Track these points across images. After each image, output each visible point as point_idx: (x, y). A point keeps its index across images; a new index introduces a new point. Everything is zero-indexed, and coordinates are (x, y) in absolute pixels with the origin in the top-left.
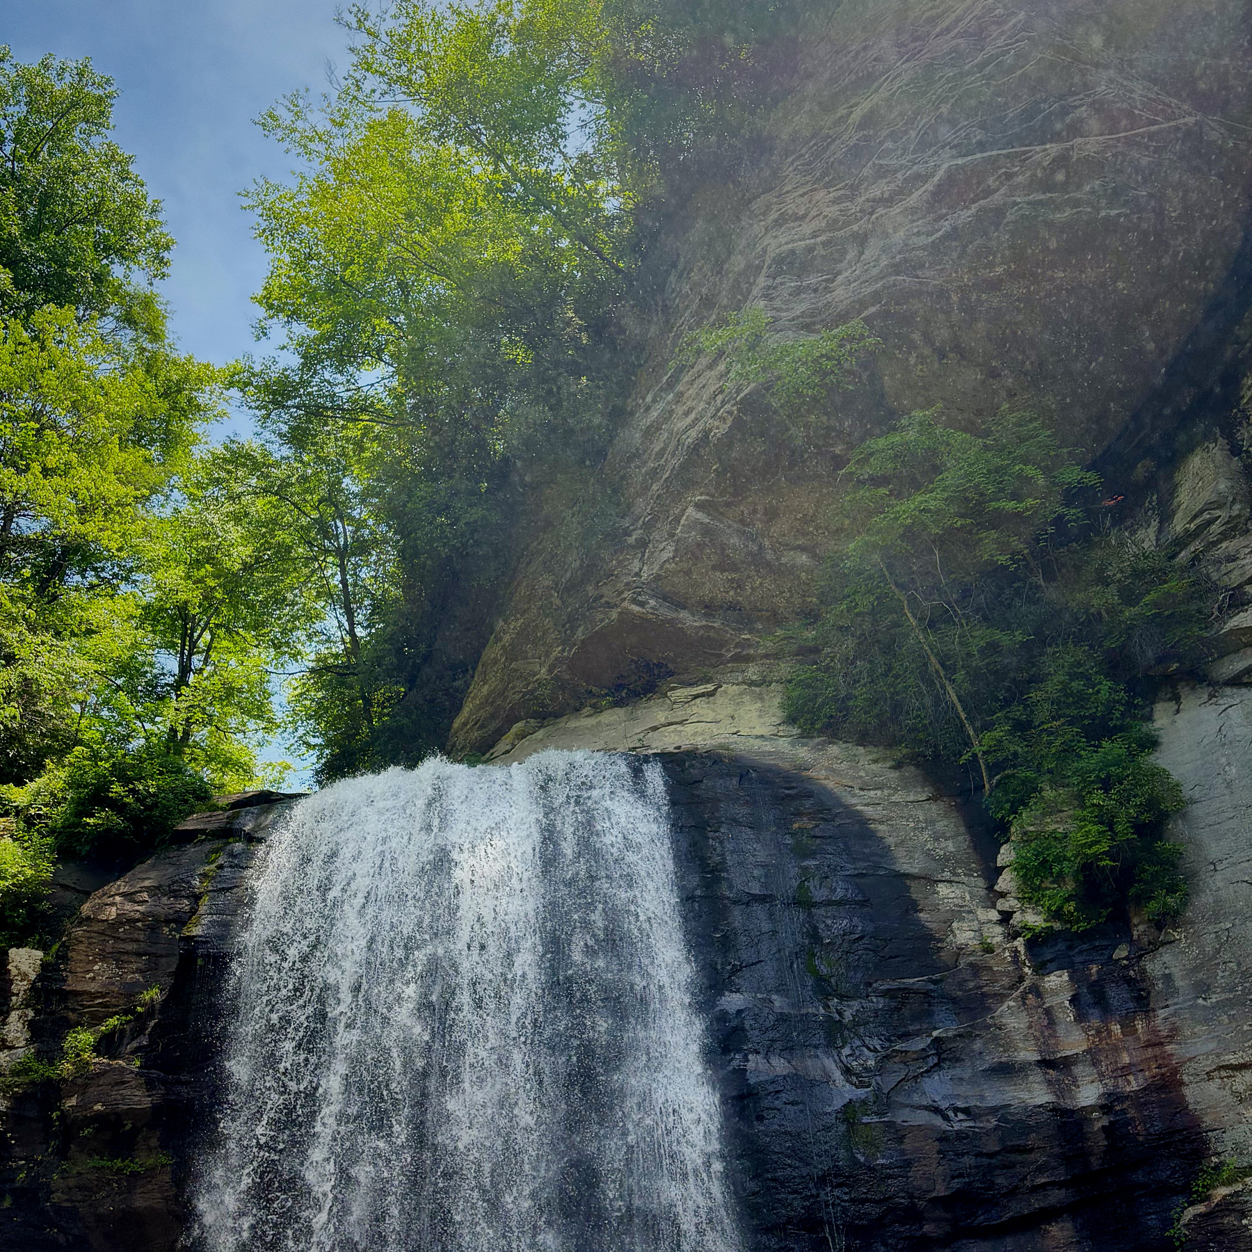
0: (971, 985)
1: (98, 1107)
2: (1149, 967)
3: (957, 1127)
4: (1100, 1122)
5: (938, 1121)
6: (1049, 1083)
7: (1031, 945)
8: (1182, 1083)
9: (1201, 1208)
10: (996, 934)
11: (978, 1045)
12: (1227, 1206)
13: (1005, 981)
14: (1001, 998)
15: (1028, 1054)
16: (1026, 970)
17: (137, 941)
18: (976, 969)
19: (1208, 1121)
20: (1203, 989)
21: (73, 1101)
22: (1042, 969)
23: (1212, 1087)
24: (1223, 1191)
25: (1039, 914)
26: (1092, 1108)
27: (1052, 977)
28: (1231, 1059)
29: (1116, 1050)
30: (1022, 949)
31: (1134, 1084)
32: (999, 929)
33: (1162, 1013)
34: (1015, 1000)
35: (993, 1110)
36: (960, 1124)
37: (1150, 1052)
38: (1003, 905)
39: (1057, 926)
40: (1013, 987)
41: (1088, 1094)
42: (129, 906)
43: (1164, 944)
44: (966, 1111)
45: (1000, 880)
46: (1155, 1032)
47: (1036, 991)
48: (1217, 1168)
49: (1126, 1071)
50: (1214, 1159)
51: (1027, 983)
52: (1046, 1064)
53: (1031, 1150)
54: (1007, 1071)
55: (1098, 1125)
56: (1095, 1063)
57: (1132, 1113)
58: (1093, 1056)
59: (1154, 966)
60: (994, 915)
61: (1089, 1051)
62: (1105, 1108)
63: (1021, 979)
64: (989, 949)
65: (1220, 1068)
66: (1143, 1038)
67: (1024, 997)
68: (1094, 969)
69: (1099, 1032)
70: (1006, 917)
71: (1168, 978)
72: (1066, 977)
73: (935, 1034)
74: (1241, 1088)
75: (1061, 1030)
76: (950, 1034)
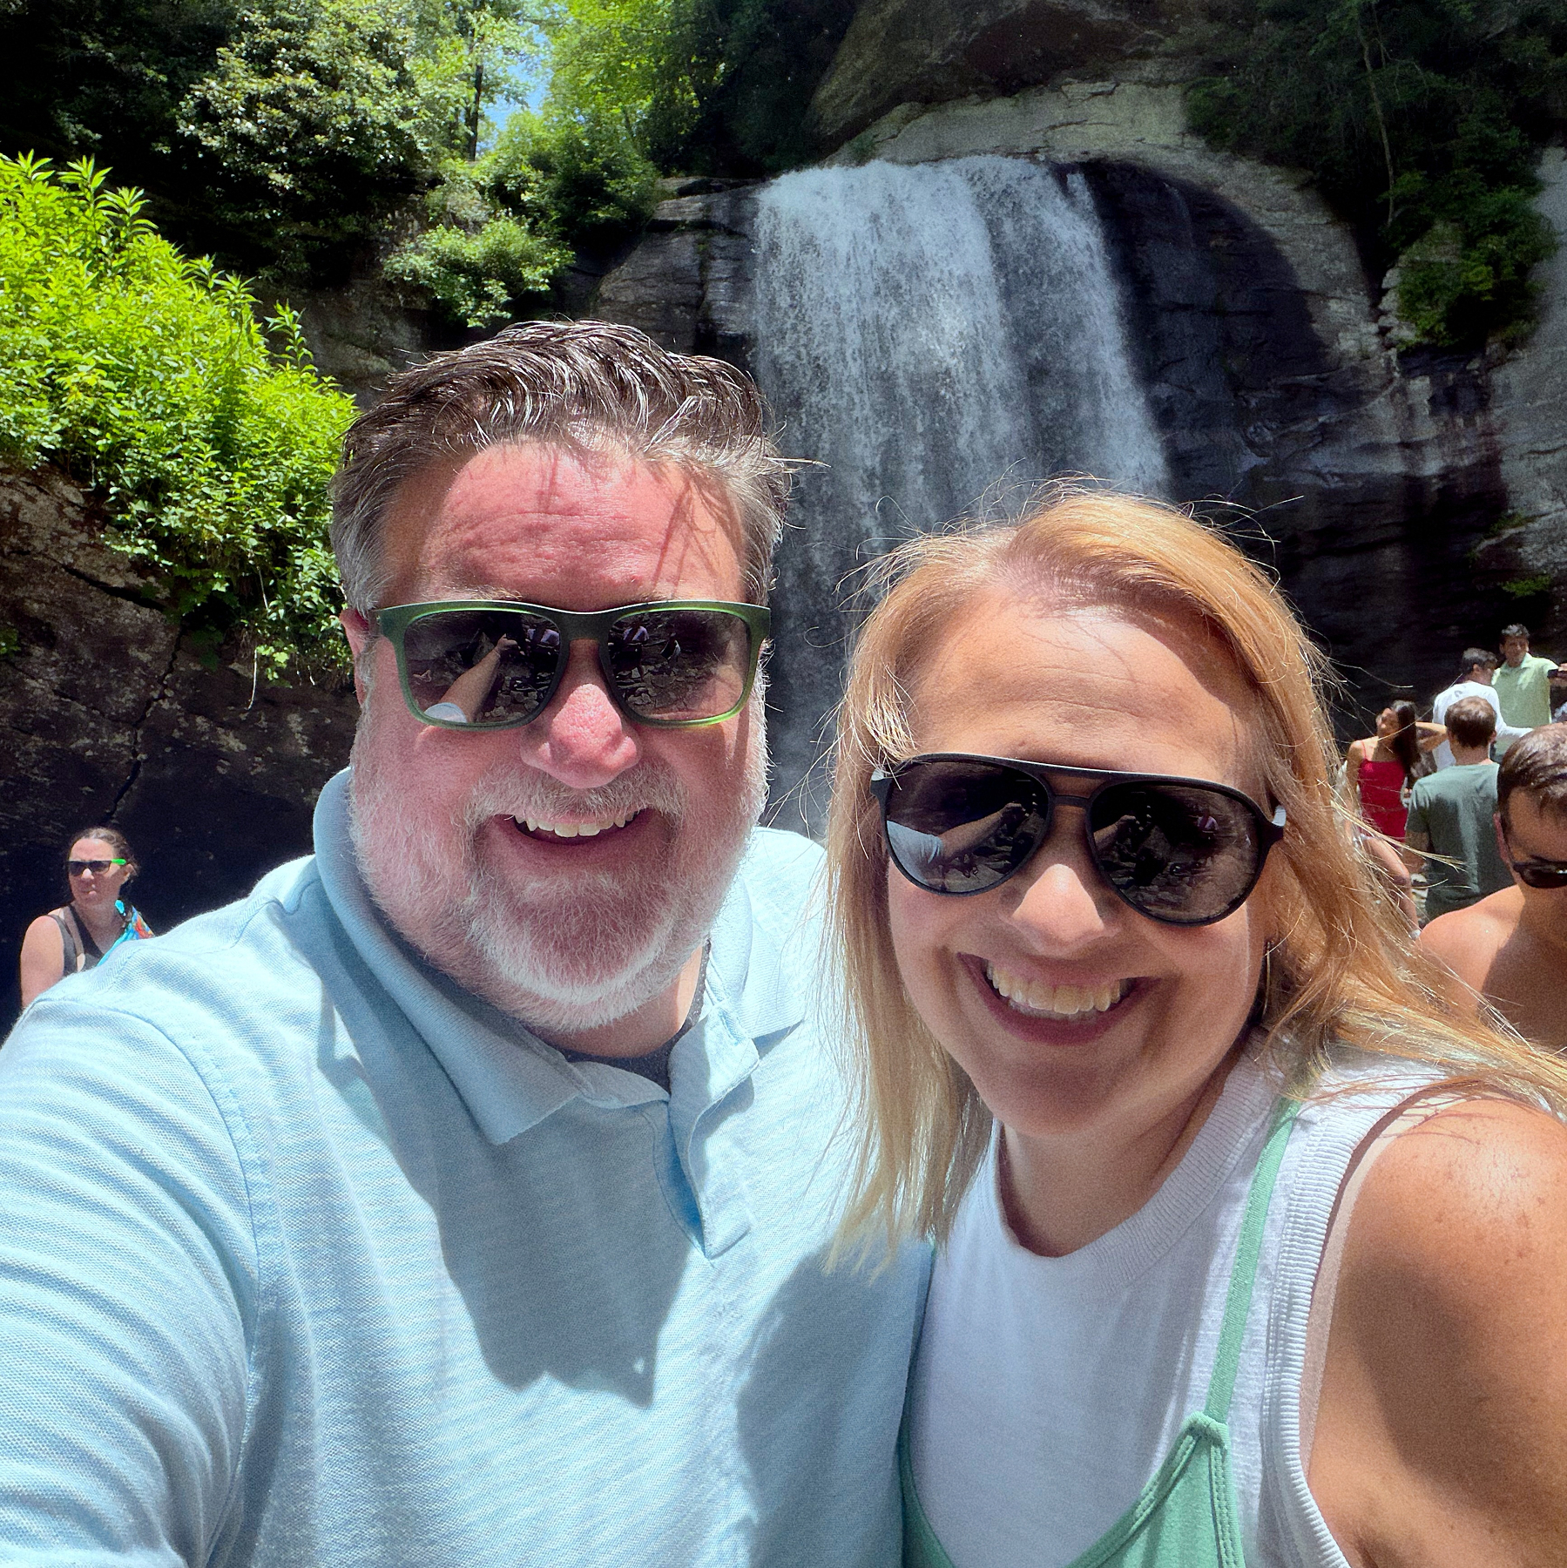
0: (1351, 383)
2: (1494, 377)
3: (1333, 486)
4: (1436, 485)
5: (1321, 482)
6: (1405, 458)
7: (1401, 356)
8: (1501, 461)
9: (1493, 541)
10: (1373, 344)
11: (1353, 430)
12: (1511, 541)
13: (1378, 382)
14: (1373, 394)
15: (1391, 437)
16: (1396, 374)
17: (653, 319)
18: (1356, 371)
19: (1511, 487)
20: (1532, 395)
22: (1408, 373)
23: (1522, 464)
24: (1512, 531)
25: (1412, 330)
26: (1435, 476)
27: (1417, 382)
28: (1542, 447)
29: (1457, 437)
30: (1394, 359)
31: (1466, 461)
32: (1376, 340)
33: (1498, 412)
34: (1385, 397)
35: (1362, 475)
36: (1335, 483)
37: (1482, 440)
38: (1384, 321)
39: (1426, 341)
40: (1384, 387)
41: (1432, 466)
42: (642, 291)
43: (1509, 360)
44: (1340, 476)
45: (1384, 299)
46: (1489, 425)
47: (1403, 391)
48: (1511, 517)
49: (1462, 452)
50: (1510, 511)
51: (1395, 384)
52: (1405, 445)
53: (1383, 503)
54: (1374, 449)
55: (1436, 487)
56: (1440, 445)
57: (1461, 480)
58: (1440, 440)
59: (1498, 377)
60: (1374, 328)
61: (1437, 437)
62: (1442, 477)
63: (1391, 381)
64: (1366, 357)
65: (1532, 452)
66: (1480, 430)
67: (1392, 395)
68: (1451, 377)
69: (1446, 424)
70: (1383, 332)
71: (1507, 387)
72: (1428, 380)
73: (1321, 420)
74: (1541, 466)
75: (1418, 422)
76: (1333, 420)
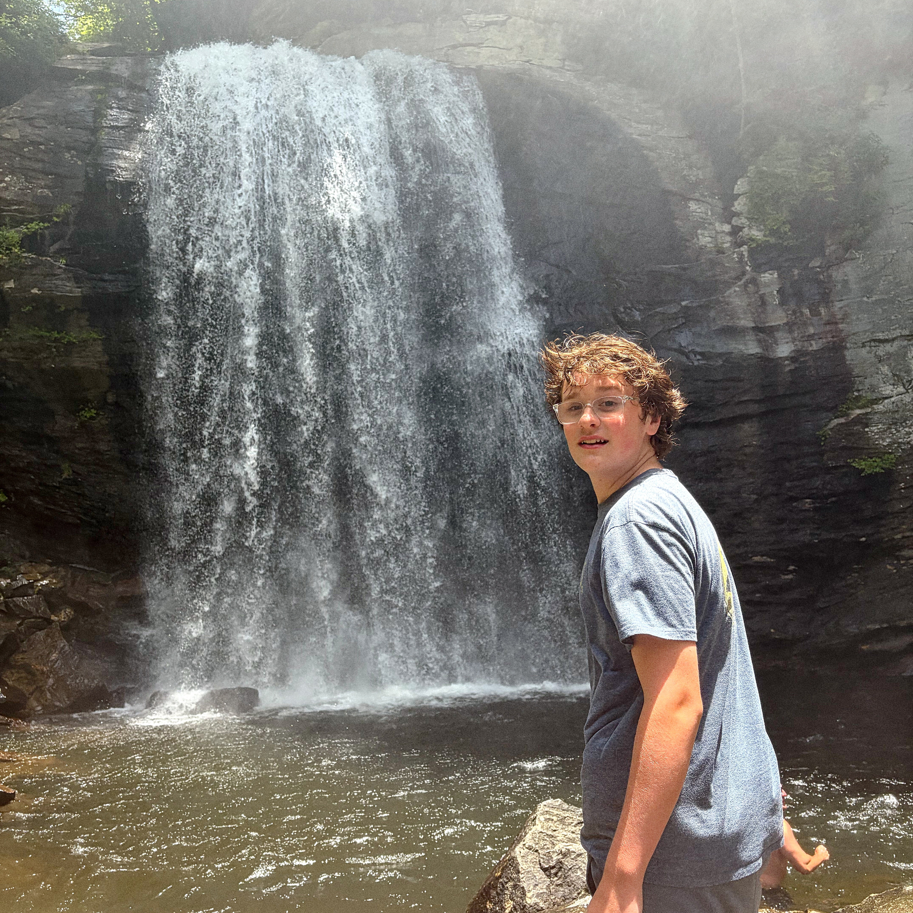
0: (709, 274)
1: (35, 291)
2: (834, 274)
3: (696, 363)
4: (789, 367)
5: (684, 359)
6: (759, 341)
7: (751, 251)
8: (846, 348)
9: (842, 420)
10: (727, 242)
11: (712, 314)
12: (859, 420)
13: (733, 274)
14: (728, 285)
15: (746, 322)
16: (748, 268)
17: (43, 161)
18: (713, 263)
19: (856, 371)
20: (869, 292)
21: (11, 284)
22: (758, 268)
23: (864, 351)
24: (858, 412)
25: (761, 231)
26: (786, 358)
27: (767, 275)
28: (881, 336)
29: (805, 324)
30: (746, 254)
31: (815, 346)
32: (728, 238)
33: (838, 305)
34: (739, 287)
35: (720, 355)
36: (697, 361)
37: (828, 328)
38: (735, 221)
39: (772, 240)
40: (738, 278)
41: (784, 350)
42: (29, 130)
43: (846, 260)
44: (701, 354)
45: (736, 203)
46: (833, 315)
47: (754, 281)
48: (858, 398)
49: (811, 337)
50: (856, 394)
51: (747, 277)
52: (757, 329)
53: (742, 381)
54: (731, 332)
55: (788, 369)
56: (791, 331)
57: (811, 363)
58: (790, 327)
59: (837, 274)
60: (727, 228)
61: (787, 324)
62: (793, 359)
63: (744, 273)
64: (721, 251)
65: (875, 341)
66: (826, 318)
67: (745, 286)
68: (796, 272)
69: (794, 312)
70: (735, 231)
71: (846, 282)
72: (776, 275)
73: (683, 303)
74: (881, 354)
75: (769, 309)
76: (694, 305)
